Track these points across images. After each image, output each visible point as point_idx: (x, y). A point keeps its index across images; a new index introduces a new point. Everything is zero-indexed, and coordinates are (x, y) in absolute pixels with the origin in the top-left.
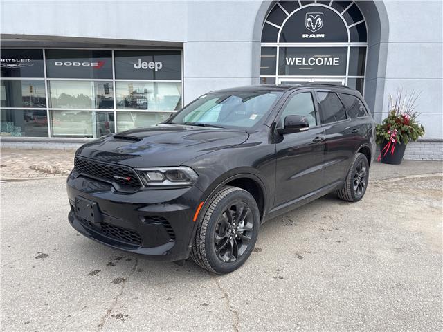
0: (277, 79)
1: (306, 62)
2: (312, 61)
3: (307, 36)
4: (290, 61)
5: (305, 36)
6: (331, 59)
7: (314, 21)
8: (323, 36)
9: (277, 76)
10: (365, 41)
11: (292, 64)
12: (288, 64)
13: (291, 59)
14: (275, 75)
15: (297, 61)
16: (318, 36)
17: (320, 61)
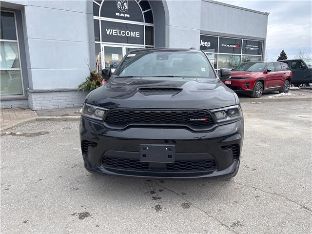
0: (101, 45)
1: (120, 33)
2: (123, 33)
3: (119, 14)
4: (109, 32)
5: (117, 14)
6: (134, 33)
7: (122, 4)
8: (128, 16)
9: (101, 42)
10: (153, 23)
11: (111, 34)
12: (108, 33)
13: (109, 30)
14: (100, 41)
15: (114, 32)
16: (126, 15)
17: (128, 34)
